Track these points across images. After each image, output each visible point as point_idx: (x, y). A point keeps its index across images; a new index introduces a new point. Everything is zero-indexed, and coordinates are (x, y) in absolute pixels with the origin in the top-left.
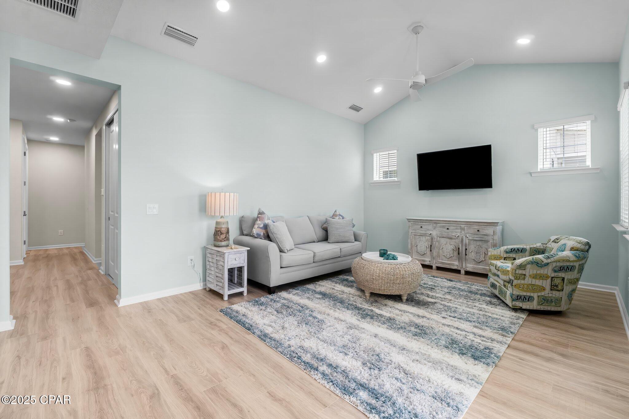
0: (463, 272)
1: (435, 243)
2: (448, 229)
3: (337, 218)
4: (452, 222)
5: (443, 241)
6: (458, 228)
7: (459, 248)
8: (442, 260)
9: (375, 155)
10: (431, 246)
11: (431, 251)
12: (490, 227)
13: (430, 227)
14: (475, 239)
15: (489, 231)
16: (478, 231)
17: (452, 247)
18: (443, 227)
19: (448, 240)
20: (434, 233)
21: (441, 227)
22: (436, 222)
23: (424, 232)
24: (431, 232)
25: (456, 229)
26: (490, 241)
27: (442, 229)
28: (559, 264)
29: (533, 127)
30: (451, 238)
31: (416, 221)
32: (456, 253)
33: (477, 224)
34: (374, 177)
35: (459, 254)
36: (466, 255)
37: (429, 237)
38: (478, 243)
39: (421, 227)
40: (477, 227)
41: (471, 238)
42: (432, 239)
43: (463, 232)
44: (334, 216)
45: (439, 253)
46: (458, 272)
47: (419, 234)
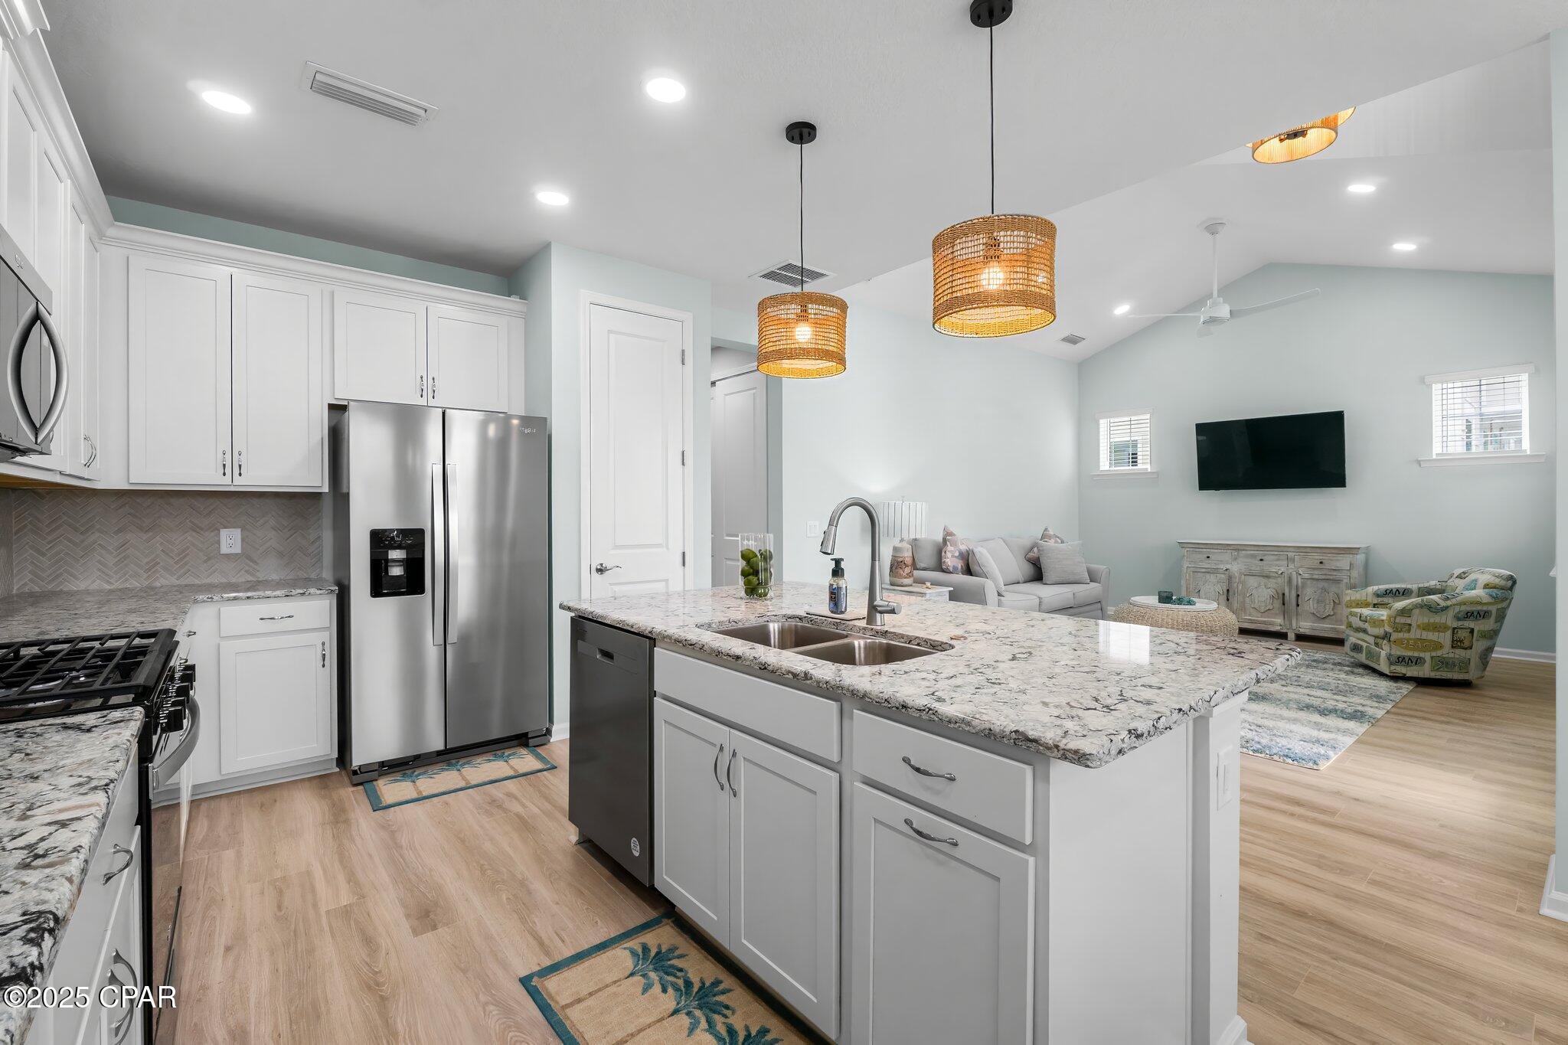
0: (1291, 636)
1: (1235, 585)
2: (1261, 560)
3: (1053, 541)
4: (1269, 549)
5: (1252, 582)
6: (1282, 557)
7: (1284, 594)
8: (1250, 615)
9: (1102, 421)
10: (1228, 590)
11: (1228, 600)
12: (1346, 555)
13: (1227, 556)
14: (1315, 577)
15: (1343, 562)
16: (1321, 563)
17: (1271, 592)
18: (1253, 556)
19: (1263, 581)
20: (1235, 568)
21: (1247, 556)
22: (1237, 549)
23: (1213, 566)
24: (1228, 566)
25: (1278, 560)
26: (1345, 581)
27: (1249, 560)
28: (1463, 608)
29: (1422, 380)
30: (1268, 577)
31: (1197, 547)
32: (1278, 604)
33: (1319, 551)
34: (1101, 464)
35: (1284, 604)
36: (1298, 605)
37: (1223, 576)
38: (1321, 584)
39: (1208, 557)
40: (1318, 557)
41: (1307, 576)
42: (1230, 578)
43: (1291, 566)
44: (1045, 536)
45: (1244, 602)
46: (1281, 636)
47: (1204, 570)
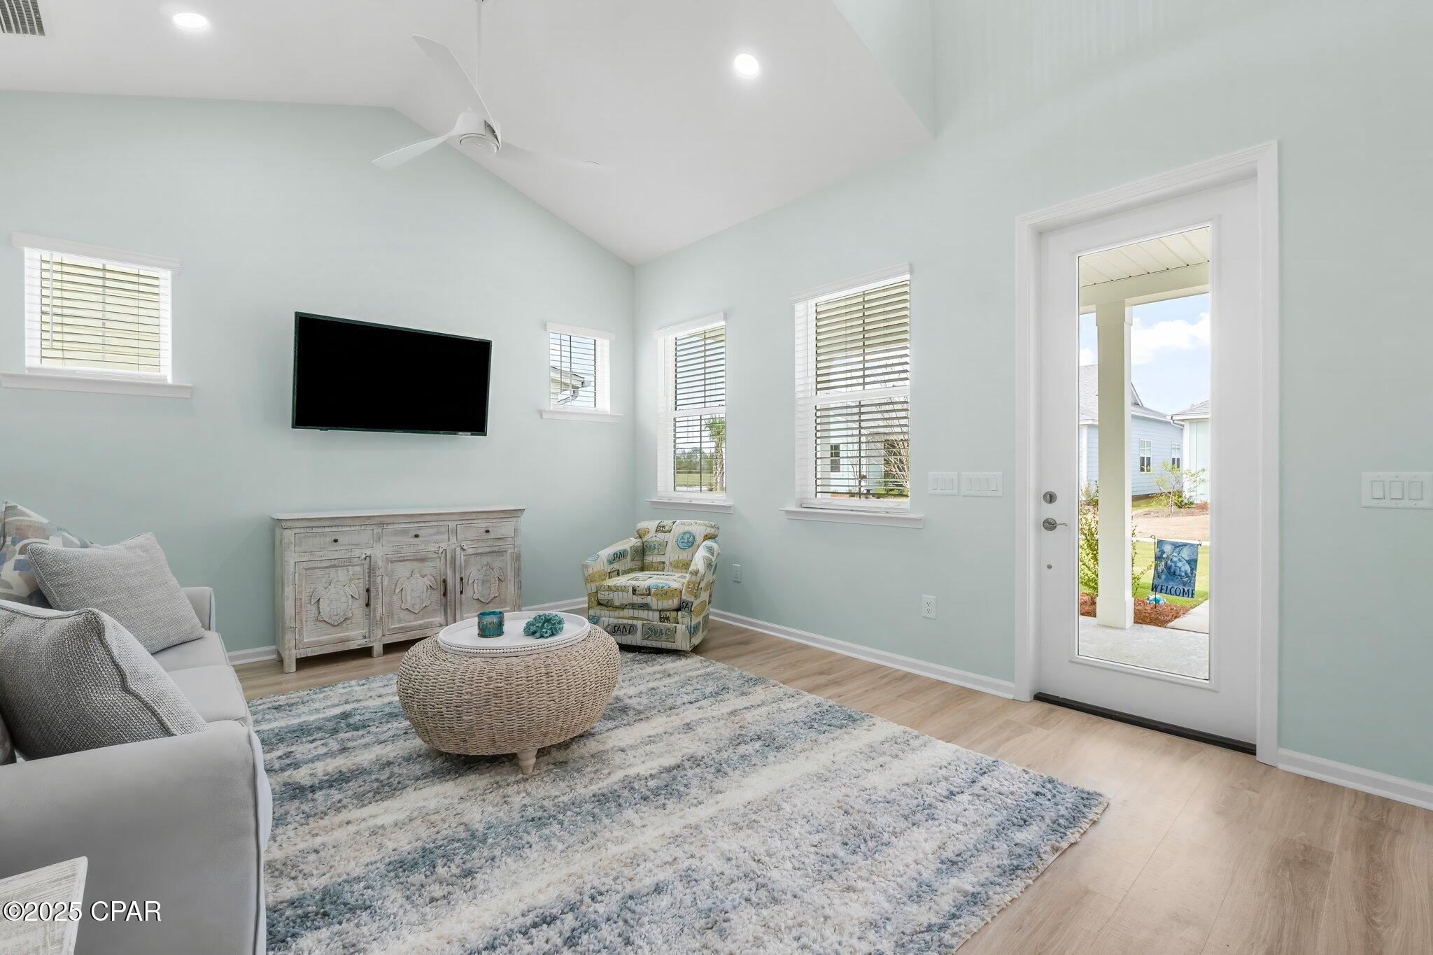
1: (379, 579)
2: (417, 536)
4: (429, 518)
5: (402, 570)
6: (443, 529)
7: (445, 581)
8: (400, 621)
10: (368, 590)
11: (368, 605)
12: (509, 520)
13: (365, 536)
14: (481, 551)
15: (505, 528)
16: (487, 531)
17: (427, 581)
18: (404, 532)
19: (416, 565)
20: (379, 552)
21: (396, 533)
22: (381, 522)
23: (343, 555)
24: (368, 552)
25: (438, 533)
26: (509, 552)
27: (400, 538)
30: (423, 560)
31: (315, 524)
32: (436, 595)
33: (485, 516)
35: (445, 594)
36: (461, 594)
37: (359, 568)
38: (485, 560)
39: (336, 541)
40: (484, 525)
41: (470, 551)
42: (371, 571)
43: (453, 540)
45: (390, 604)
47: (326, 564)
